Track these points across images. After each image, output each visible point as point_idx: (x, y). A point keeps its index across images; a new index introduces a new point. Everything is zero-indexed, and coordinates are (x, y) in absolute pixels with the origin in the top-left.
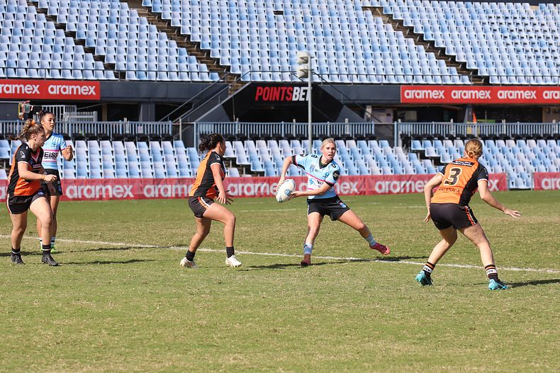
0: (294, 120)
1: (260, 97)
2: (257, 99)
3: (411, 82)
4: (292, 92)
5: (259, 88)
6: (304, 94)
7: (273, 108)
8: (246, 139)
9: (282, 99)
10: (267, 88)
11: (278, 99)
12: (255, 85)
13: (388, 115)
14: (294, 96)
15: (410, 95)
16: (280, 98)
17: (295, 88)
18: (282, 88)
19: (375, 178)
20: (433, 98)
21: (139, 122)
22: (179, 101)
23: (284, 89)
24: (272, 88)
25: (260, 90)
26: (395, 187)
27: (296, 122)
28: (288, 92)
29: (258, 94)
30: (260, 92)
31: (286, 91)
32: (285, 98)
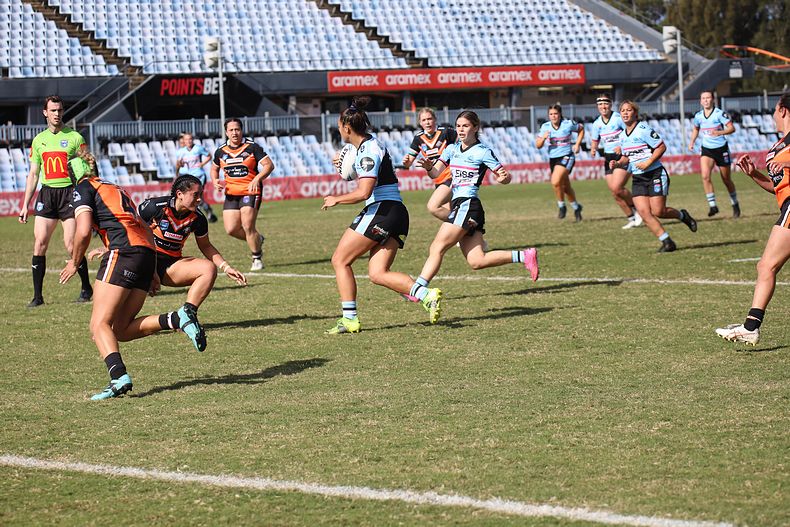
0: (206, 117)
1: (166, 92)
2: (162, 93)
3: (339, 68)
4: (203, 85)
5: (164, 81)
6: (216, 85)
7: (181, 103)
8: (151, 140)
9: (192, 93)
10: (174, 81)
11: (186, 93)
12: (159, 78)
13: (316, 106)
14: (205, 89)
15: (339, 82)
16: (189, 91)
17: (207, 80)
18: (191, 80)
19: (302, 180)
20: (365, 85)
21: (27, 127)
22: (72, 99)
23: (193, 80)
24: (180, 81)
25: (165, 84)
26: (324, 189)
27: (210, 118)
28: (198, 85)
29: (163, 88)
30: (165, 86)
31: (196, 83)
32: (194, 91)
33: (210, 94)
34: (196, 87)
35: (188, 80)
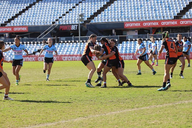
1: (61, 29)
4: (71, 27)
5: (61, 26)
6: (75, 27)
10: (63, 26)
14: (72, 28)
17: (72, 26)
18: (68, 26)
20: (136, 26)
23: (69, 26)
24: (65, 26)
28: (70, 27)
31: (69, 27)
32: (69, 29)
33: (73, 30)
34: (69, 28)
35: (67, 26)
